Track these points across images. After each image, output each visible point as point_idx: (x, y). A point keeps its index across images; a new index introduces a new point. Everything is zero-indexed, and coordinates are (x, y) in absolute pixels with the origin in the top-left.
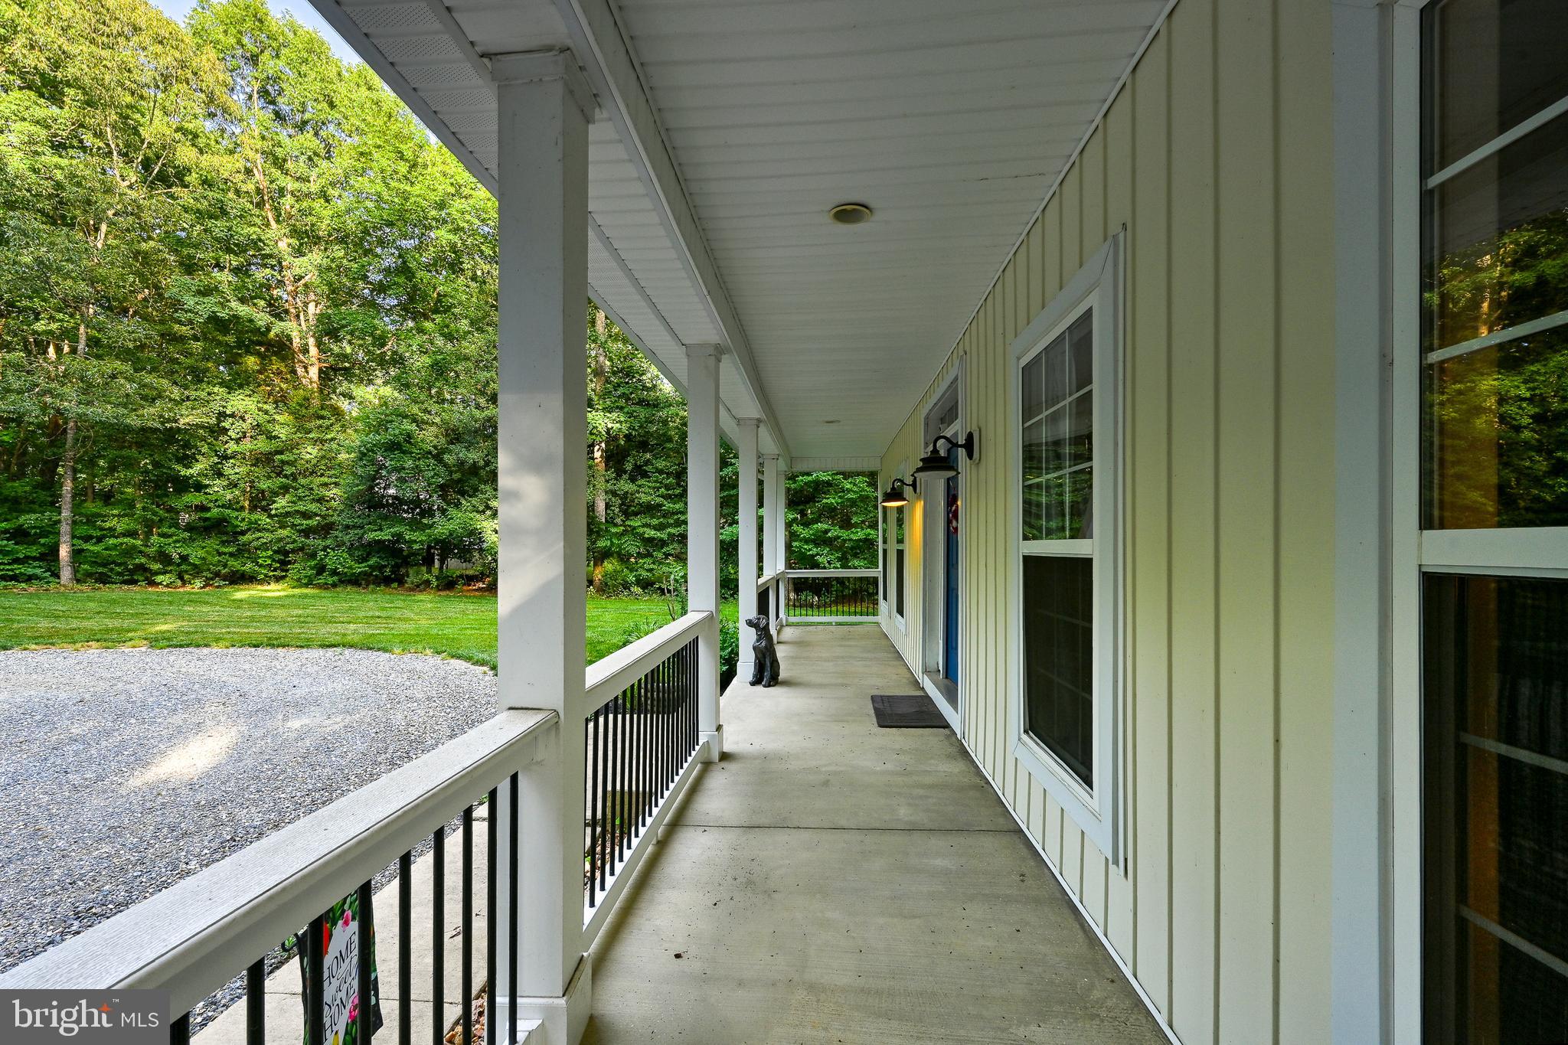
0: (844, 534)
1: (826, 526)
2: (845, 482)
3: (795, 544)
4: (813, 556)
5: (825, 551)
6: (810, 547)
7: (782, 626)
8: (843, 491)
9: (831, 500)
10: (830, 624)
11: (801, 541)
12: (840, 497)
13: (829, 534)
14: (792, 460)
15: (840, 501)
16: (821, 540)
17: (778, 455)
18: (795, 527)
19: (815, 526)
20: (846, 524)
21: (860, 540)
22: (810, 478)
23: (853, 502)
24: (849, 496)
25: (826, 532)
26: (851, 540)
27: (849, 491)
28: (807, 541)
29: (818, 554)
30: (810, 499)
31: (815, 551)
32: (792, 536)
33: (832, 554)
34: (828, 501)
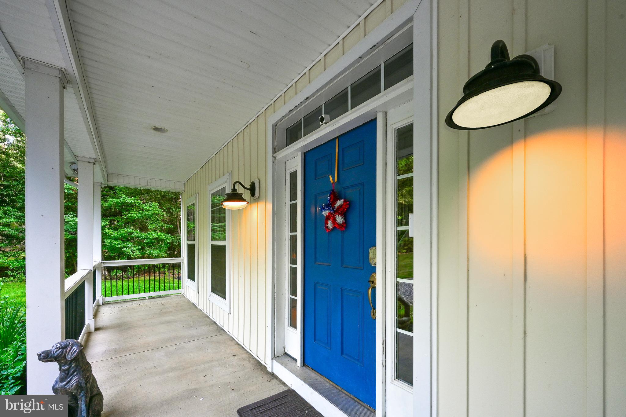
0: (143, 235)
1: (130, 230)
2: (143, 205)
3: (106, 241)
4: (121, 248)
5: (130, 245)
6: (119, 242)
7: (99, 306)
8: (143, 210)
9: (134, 215)
10: (144, 298)
11: (111, 239)
12: (140, 213)
13: (133, 235)
14: (108, 175)
15: (140, 215)
16: (126, 239)
17: (95, 160)
18: (106, 230)
19: (123, 230)
20: (144, 229)
21: (154, 239)
22: (118, 200)
23: (149, 217)
24: (147, 213)
25: (130, 233)
26: (148, 238)
27: (146, 210)
28: (116, 239)
29: (124, 247)
30: (118, 214)
31: (122, 245)
32: (104, 236)
33: (135, 247)
34: (132, 215)
